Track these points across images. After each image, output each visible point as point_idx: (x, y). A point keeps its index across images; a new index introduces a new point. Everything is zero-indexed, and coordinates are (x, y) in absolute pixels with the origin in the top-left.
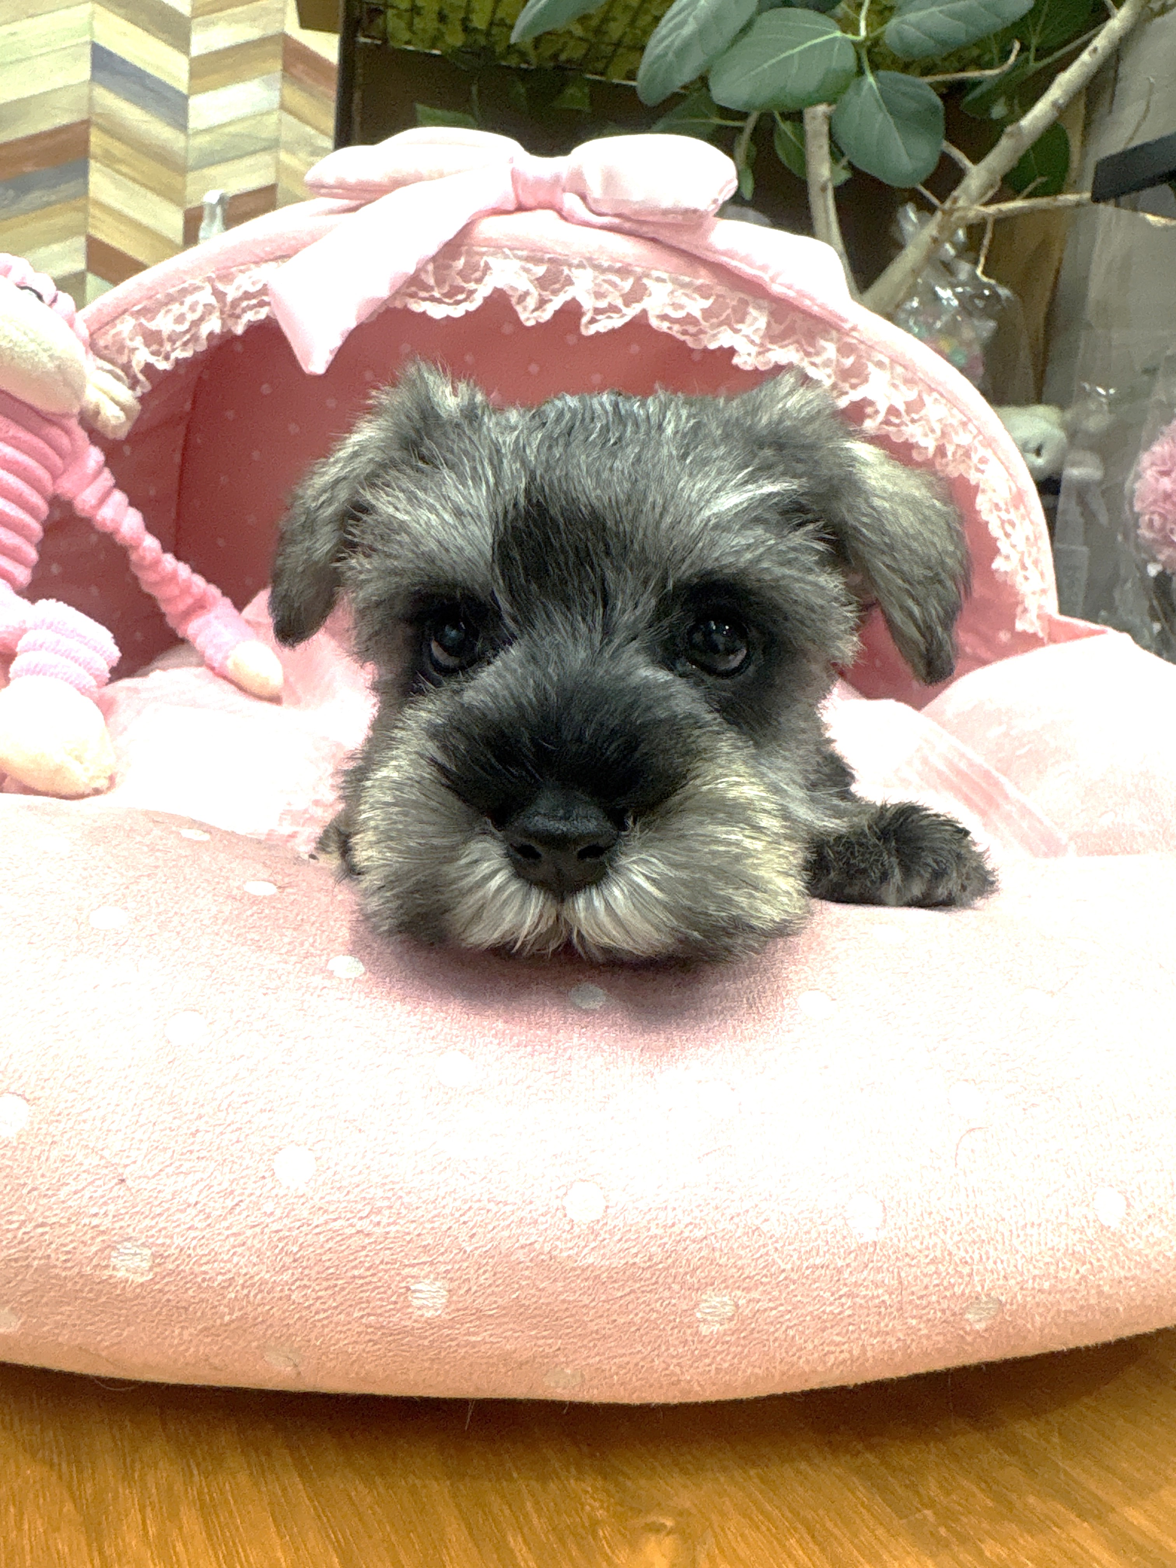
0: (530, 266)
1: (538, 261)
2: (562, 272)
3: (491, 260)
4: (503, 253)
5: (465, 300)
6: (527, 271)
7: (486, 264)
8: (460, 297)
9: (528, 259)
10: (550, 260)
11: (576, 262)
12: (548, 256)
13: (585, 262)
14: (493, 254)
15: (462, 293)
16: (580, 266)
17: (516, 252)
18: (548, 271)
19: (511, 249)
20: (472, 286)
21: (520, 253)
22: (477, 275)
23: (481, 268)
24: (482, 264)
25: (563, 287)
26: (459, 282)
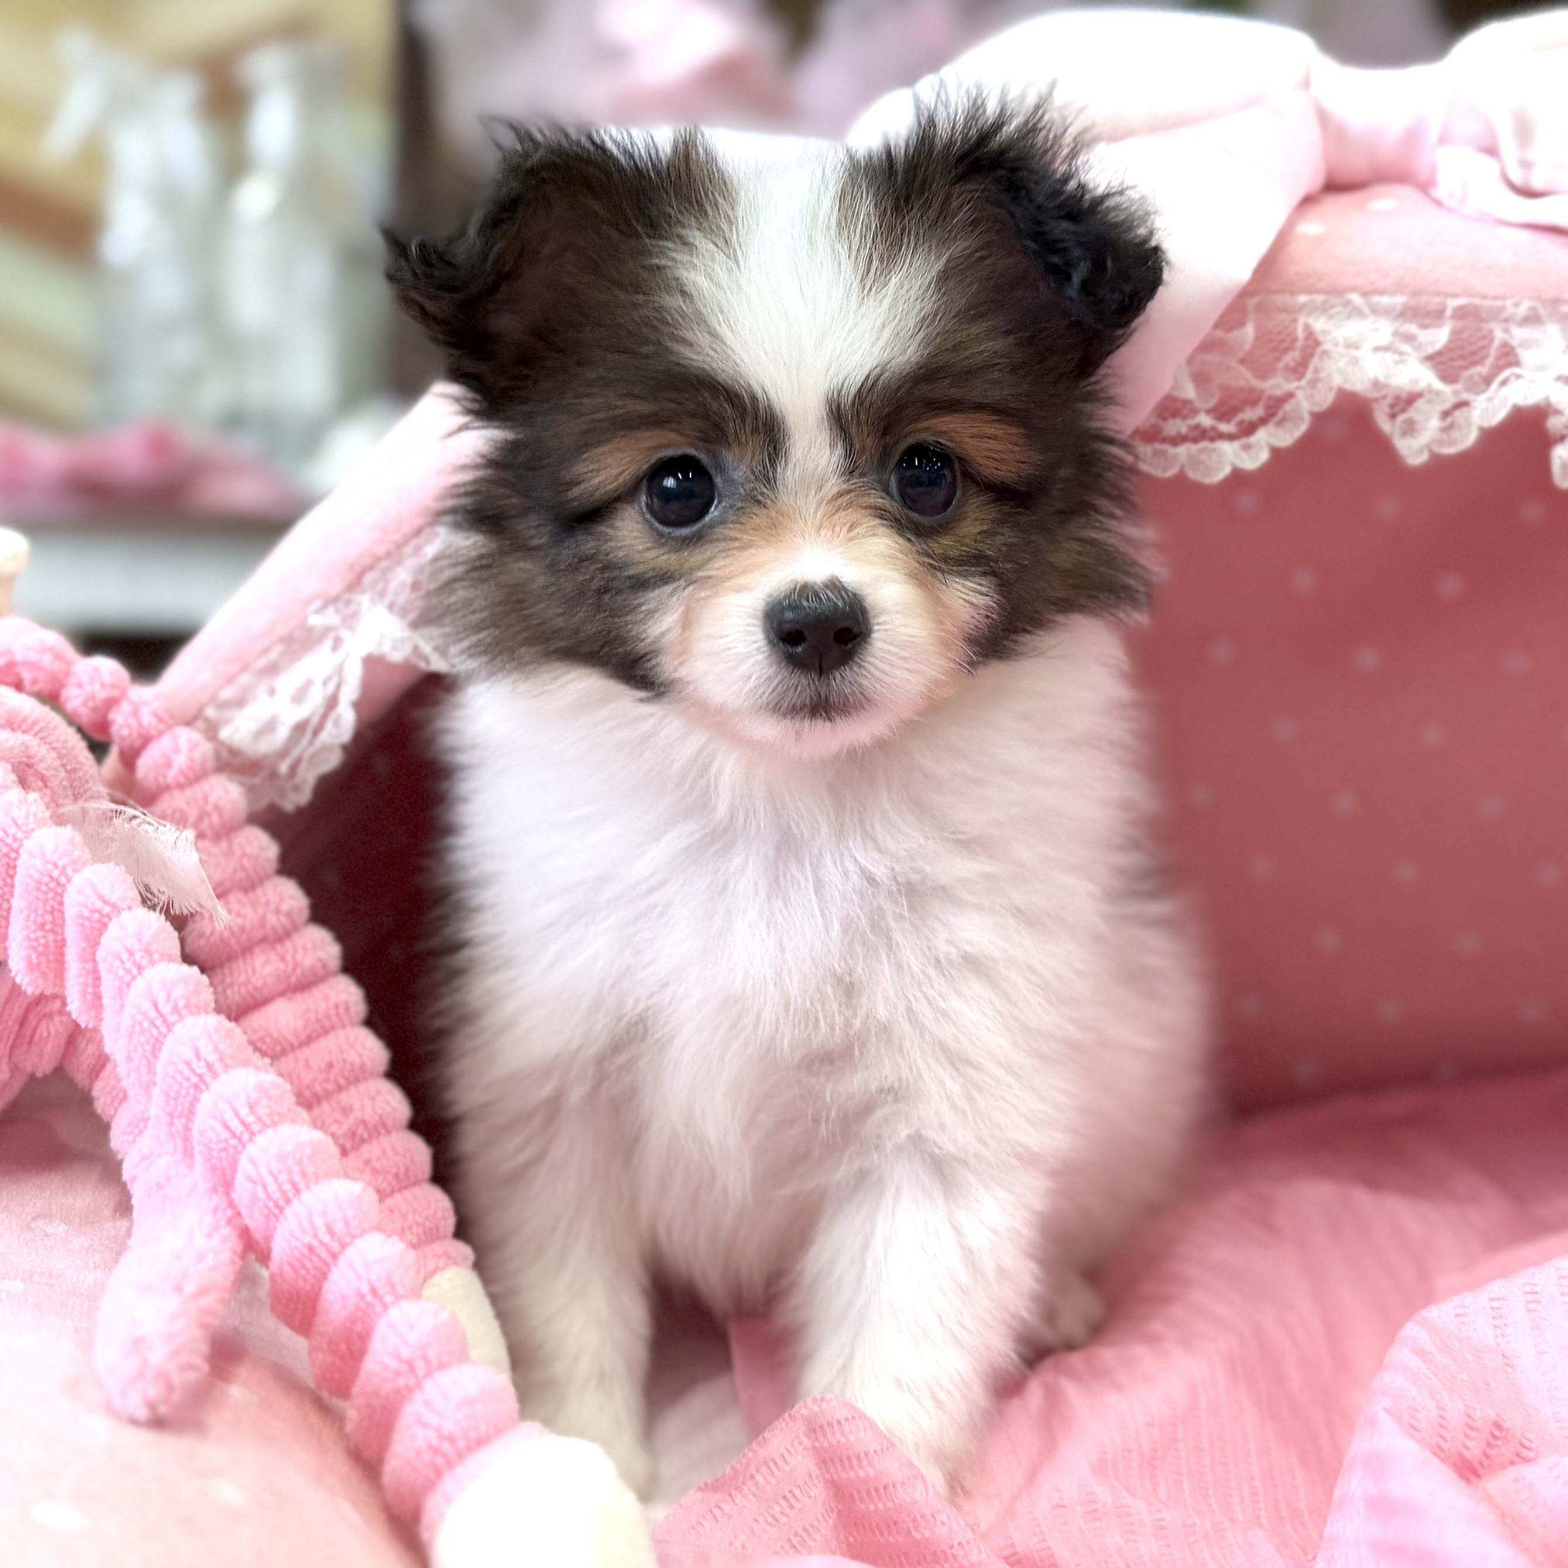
0: (1413, 328)
1: (1429, 316)
2: (1489, 337)
3: (1319, 324)
4: (1347, 303)
5: (1263, 421)
6: (1410, 338)
7: (1310, 334)
8: (1251, 414)
9: (1408, 313)
10: (1461, 313)
11: (1523, 309)
12: (1453, 303)
13: (1542, 312)
14: (1323, 309)
15: (1254, 403)
16: (1533, 319)
17: (1376, 299)
18: (1455, 333)
19: (1365, 294)
20: (1277, 385)
21: (1385, 300)
22: (1291, 358)
23: (1300, 343)
24: (1300, 333)
25: (1497, 369)
26: (1246, 378)
